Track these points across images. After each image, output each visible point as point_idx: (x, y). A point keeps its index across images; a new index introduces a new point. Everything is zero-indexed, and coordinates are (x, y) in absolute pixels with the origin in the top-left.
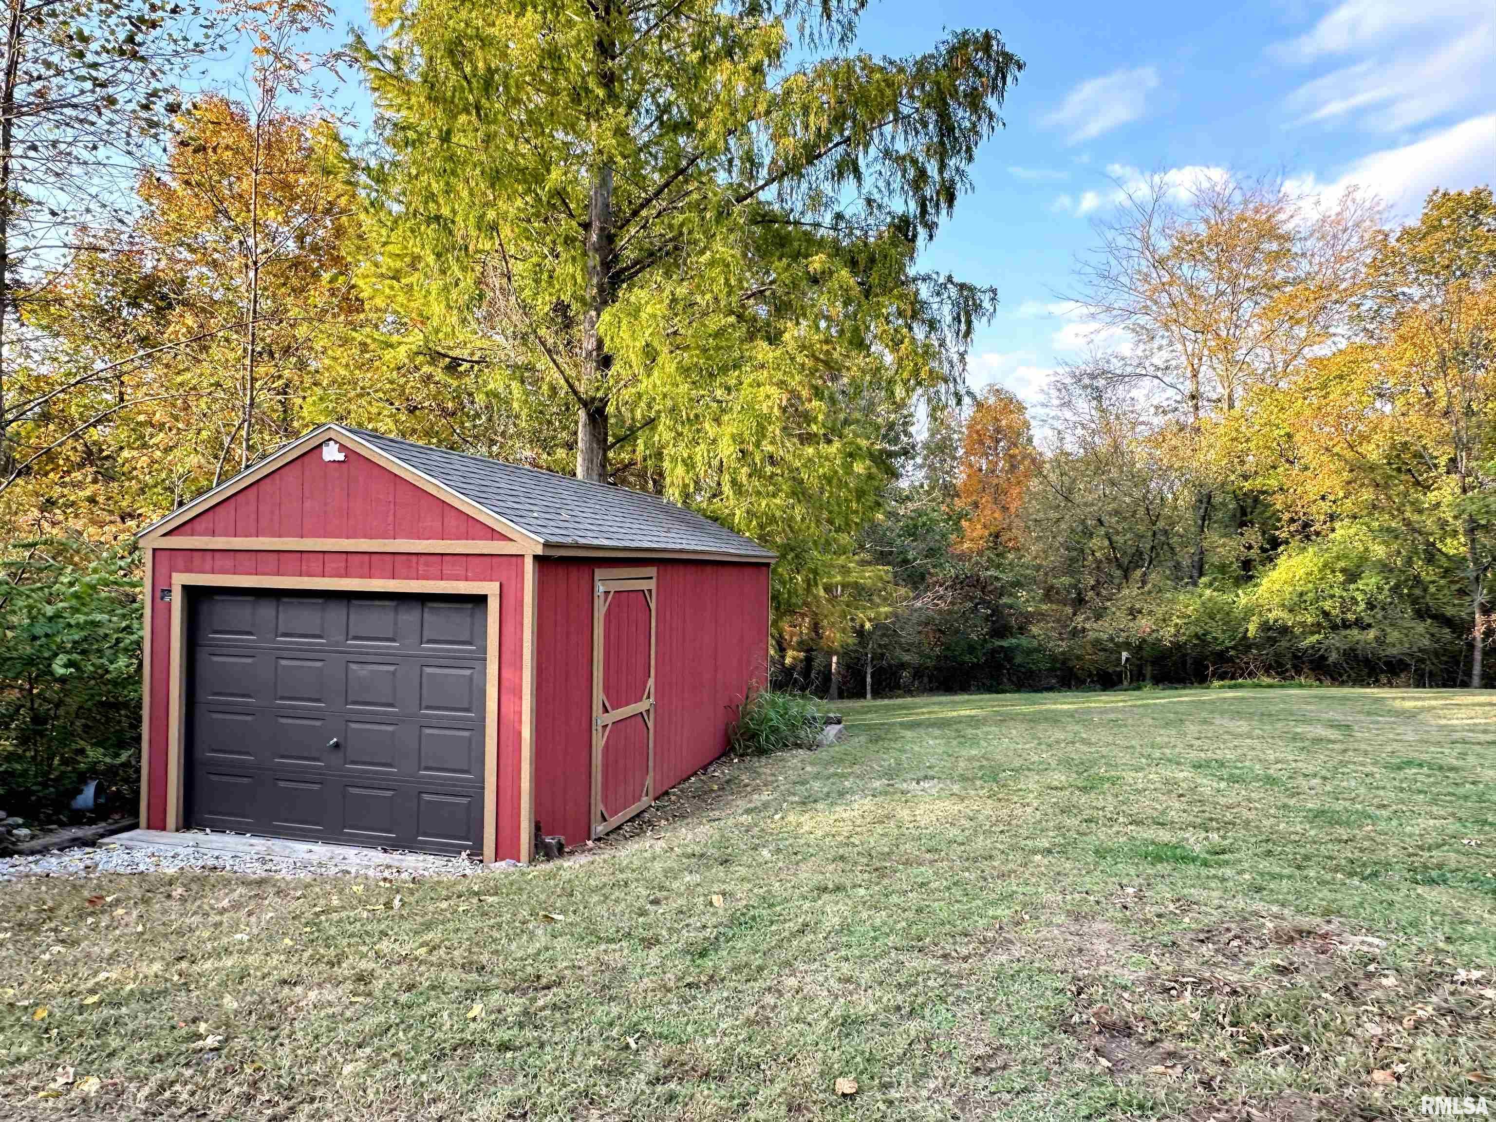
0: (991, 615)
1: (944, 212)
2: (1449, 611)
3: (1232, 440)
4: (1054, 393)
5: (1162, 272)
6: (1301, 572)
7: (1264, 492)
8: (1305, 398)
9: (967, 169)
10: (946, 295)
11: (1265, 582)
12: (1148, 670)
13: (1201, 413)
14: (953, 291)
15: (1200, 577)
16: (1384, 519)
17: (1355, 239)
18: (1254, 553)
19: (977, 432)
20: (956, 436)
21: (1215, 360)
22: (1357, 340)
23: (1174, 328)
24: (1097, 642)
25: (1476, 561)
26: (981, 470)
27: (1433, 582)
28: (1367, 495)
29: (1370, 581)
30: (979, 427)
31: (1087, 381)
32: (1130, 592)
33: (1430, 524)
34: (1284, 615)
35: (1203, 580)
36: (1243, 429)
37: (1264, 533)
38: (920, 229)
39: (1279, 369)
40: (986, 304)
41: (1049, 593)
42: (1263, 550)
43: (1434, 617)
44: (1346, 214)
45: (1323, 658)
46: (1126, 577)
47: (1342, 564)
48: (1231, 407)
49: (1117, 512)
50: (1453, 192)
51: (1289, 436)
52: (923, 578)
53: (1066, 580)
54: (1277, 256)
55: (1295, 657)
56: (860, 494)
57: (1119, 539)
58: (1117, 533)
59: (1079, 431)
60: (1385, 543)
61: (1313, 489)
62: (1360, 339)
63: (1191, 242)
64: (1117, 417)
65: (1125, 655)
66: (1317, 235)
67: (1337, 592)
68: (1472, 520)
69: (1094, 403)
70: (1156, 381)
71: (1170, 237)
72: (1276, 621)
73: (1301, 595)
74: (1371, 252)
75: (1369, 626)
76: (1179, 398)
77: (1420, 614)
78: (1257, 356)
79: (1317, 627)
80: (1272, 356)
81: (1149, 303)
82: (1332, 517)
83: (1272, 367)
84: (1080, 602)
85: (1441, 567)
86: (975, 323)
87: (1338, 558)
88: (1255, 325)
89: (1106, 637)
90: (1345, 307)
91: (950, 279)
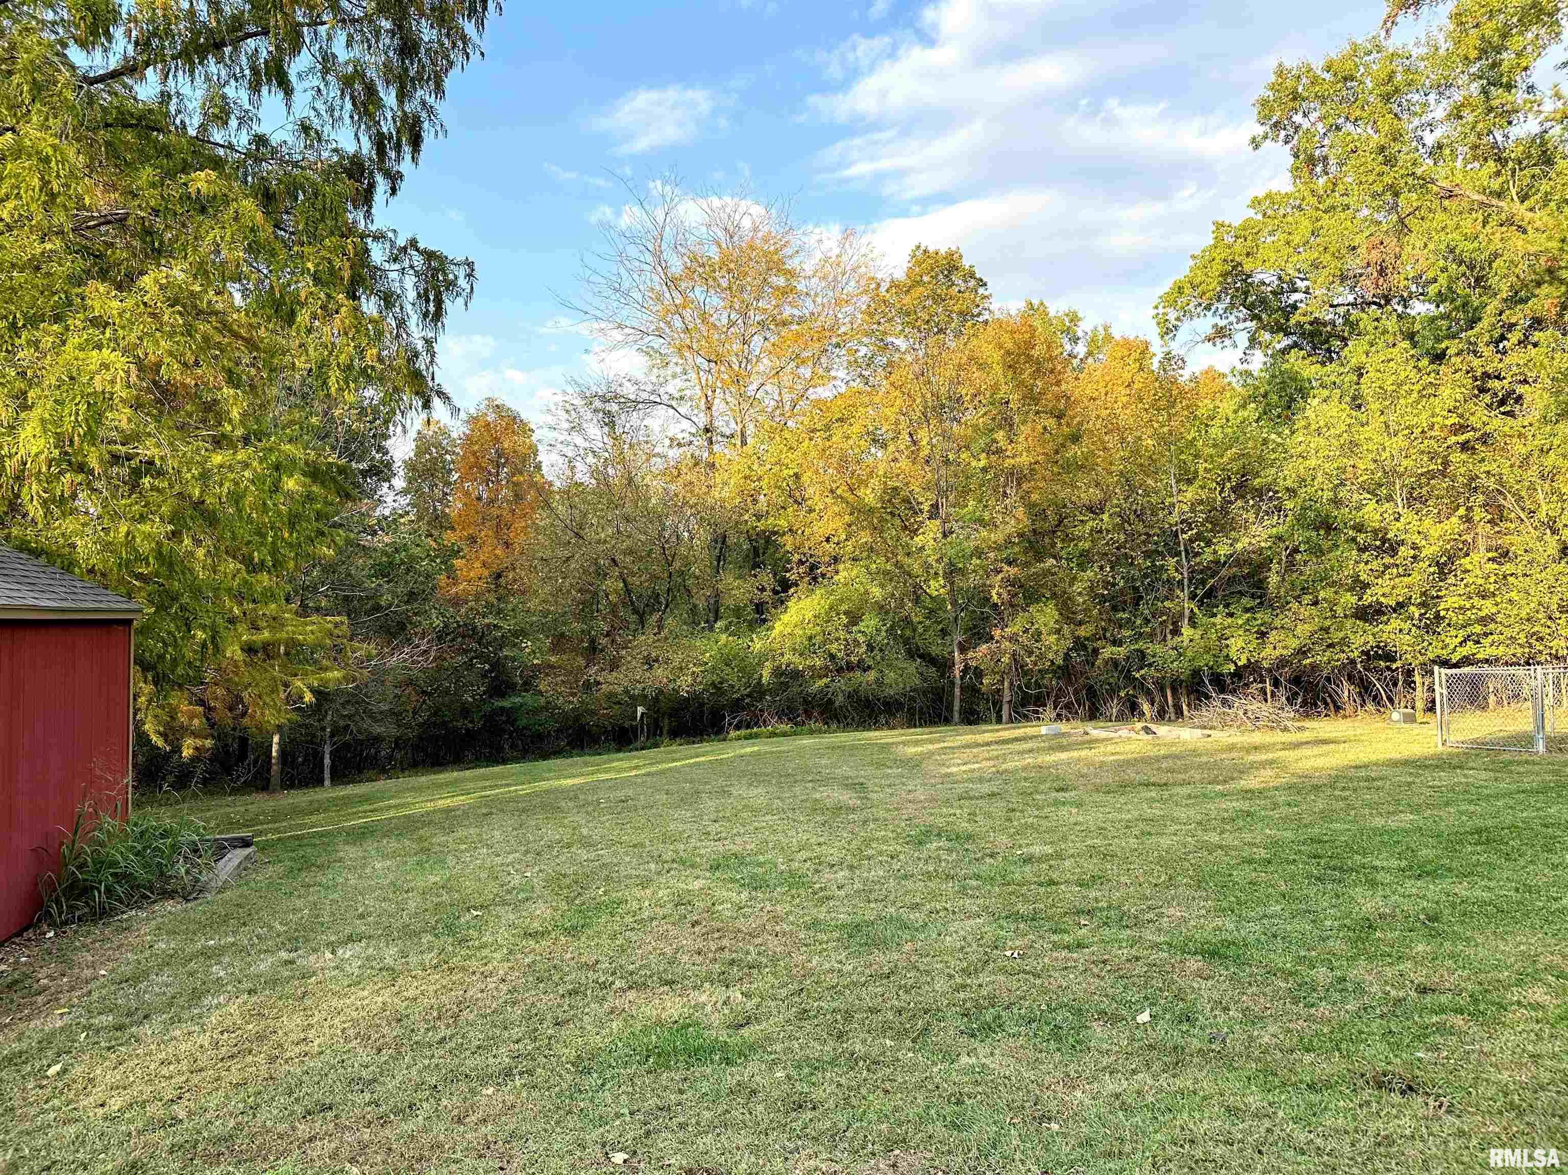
0: (491, 671)
1: (408, 157)
2: (935, 650)
3: (745, 478)
4: (563, 415)
5: (676, 294)
6: (809, 615)
7: (775, 533)
8: (811, 439)
9: (437, 106)
10: (406, 264)
11: (778, 627)
12: (666, 723)
13: (716, 448)
14: (418, 261)
15: (715, 622)
16: (879, 563)
17: (852, 283)
18: (767, 595)
19: (474, 453)
20: (448, 457)
21: (728, 394)
22: (855, 385)
23: (687, 354)
24: (611, 695)
25: (954, 603)
26: (479, 499)
27: (920, 623)
28: (865, 537)
29: (870, 623)
30: (476, 448)
31: (598, 404)
32: (645, 641)
33: (916, 568)
34: (796, 659)
35: (719, 624)
36: (755, 467)
37: (775, 575)
38: (379, 178)
39: (787, 408)
40: (462, 282)
41: (560, 642)
42: (776, 592)
43: (921, 656)
44: (845, 258)
45: (830, 702)
46: (642, 622)
47: (844, 607)
48: (744, 443)
49: (630, 552)
50: (931, 249)
51: (797, 476)
52: (402, 627)
53: (577, 626)
54: (786, 292)
55: (805, 701)
56: (293, 521)
57: (634, 580)
58: (633, 574)
59: (590, 459)
60: (882, 586)
61: (820, 529)
62: (857, 384)
63: (703, 265)
64: (631, 446)
65: (640, 710)
66: (819, 274)
67: (842, 634)
68: (951, 564)
69: (606, 429)
70: (671, 411)
71: (683, 255)
72: (788, 665)
73: (810, 638)
74: (865, 298)
75: (869, 667)
76: (694, 431)
77: (913, 653)
78: (767, 393)
79: (824, 672)
80: (780, 394)
81: (662, 325)
82: (836, 560)
83: (780, 404)
84: (593, 651)
85: (925, 608)
86: (447, 304)
87: (842, 601)
88: (765, 361)
89: (620, 690)
90: (844, 352)
91: (413, 243)
